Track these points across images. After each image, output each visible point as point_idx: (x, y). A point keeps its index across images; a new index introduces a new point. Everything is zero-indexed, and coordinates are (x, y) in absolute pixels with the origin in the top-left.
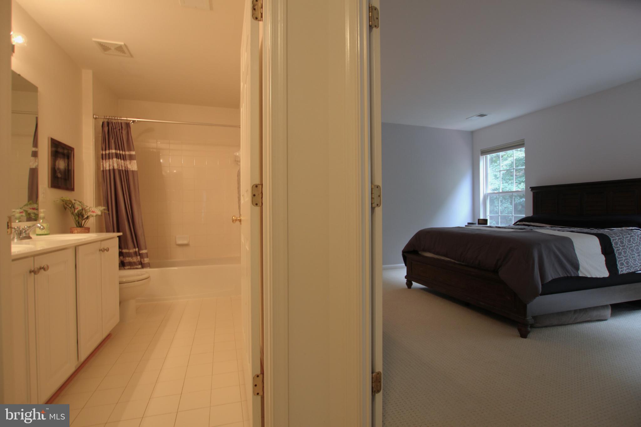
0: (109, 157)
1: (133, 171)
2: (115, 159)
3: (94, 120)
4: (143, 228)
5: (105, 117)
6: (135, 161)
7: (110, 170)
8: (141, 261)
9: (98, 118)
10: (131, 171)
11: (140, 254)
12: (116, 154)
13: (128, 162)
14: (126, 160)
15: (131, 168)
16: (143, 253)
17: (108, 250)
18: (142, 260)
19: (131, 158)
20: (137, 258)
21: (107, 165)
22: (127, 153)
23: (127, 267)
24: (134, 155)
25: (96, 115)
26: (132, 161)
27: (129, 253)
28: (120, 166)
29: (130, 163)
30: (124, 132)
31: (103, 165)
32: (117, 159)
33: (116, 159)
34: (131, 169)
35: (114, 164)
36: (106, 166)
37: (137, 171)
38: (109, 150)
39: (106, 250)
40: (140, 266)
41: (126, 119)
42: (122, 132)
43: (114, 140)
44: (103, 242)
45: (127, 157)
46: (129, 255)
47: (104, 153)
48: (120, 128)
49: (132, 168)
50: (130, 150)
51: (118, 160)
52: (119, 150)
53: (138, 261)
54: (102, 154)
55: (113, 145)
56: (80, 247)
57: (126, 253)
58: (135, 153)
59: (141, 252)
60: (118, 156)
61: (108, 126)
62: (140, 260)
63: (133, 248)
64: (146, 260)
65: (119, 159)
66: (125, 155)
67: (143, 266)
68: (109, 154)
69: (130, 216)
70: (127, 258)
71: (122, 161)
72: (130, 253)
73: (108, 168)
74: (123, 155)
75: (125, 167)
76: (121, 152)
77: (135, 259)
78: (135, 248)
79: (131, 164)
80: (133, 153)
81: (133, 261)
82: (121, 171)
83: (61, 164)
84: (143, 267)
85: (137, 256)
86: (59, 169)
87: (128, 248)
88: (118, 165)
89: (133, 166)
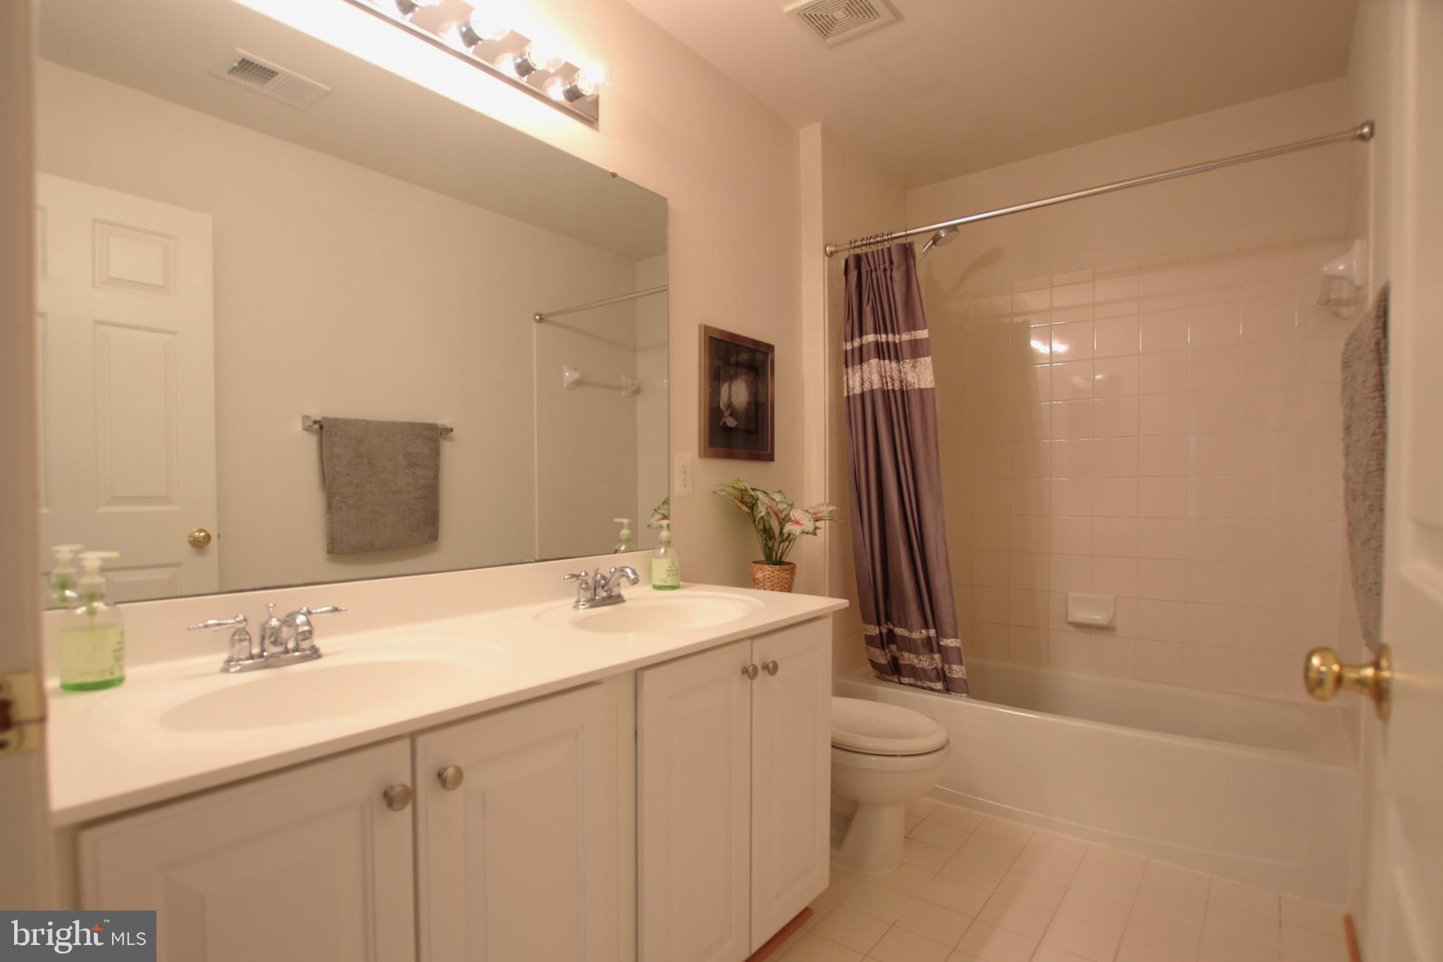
0: (860, 356)
1: (921, 390)
2: (874, 361)
3: (826, 258)
4: (948, 567)
5: (853, 245)
6: (928, 359)
7: (862, 395)
8: (943, 668)
9: (837, 252)
10: (915, 389)
11: (941, 649)
12: (877, 343)
13: (907, 365)
14: (903, 359)
15: (916, 382)
16: (949, 647)
17: (772, 668)
18: (946, 666)
19: (917, 349)
20: (933, 659)
21: (855, 381)
22: (905, 337)
23: (906, 680)
24: (926, 339)
25: (832, 245)
26: (919, 359)
27: (909, 639)
28: (889, 379)
29: (914, 366)
30: (897, 275)
31: (848, 385)
32: (880, 359)
33: (877, 360)
34: (917, 386)
35: (871, 375)
36: (853, 384)
37: (932, 390)
38: (861, 336)
39: (765, 667)
40: (939, 686)
41: (904, 233)
42: (891, 278)
43: (871, 306)
44: (757, 643)
45: (906, 351)
46: (908, 645)
47: (849, 346)
48: (887, 264)
49: (919, 381)
50: (913, 327)
51: (882, 361)
52: (886, 333)
53: (936, 668)
54: (846, 351)
55: (869, 322)
56: (648, 675)
57: (903, 637)
58: (929, 333)
59: (944, 642)
60: (882, 351)
61: (858, 267)
62: (940, 665)
63: (922, 628)
64: (957, 671)
65: (884, 359)
66: (900, 343)
67: (949, 687)
68: (861, 347)
69: (915, 530)
70: (906, 655)
71: (894, 364)
72: (913, 639)
73: (858, 391)
74: (895, 344)
75: (901, 382)
76: (891, 337)
77: (924, 662)
78: (927, 627)
79: (917, 370)
80: (923, 334)
81: (920, 666)
82: (891, 395)
83: (738, 393)
84: (948, 690)
85: (932, 651)
86: (730, 405)
87: (905, 625)
88: (881, 377)
89: (921, 375)
